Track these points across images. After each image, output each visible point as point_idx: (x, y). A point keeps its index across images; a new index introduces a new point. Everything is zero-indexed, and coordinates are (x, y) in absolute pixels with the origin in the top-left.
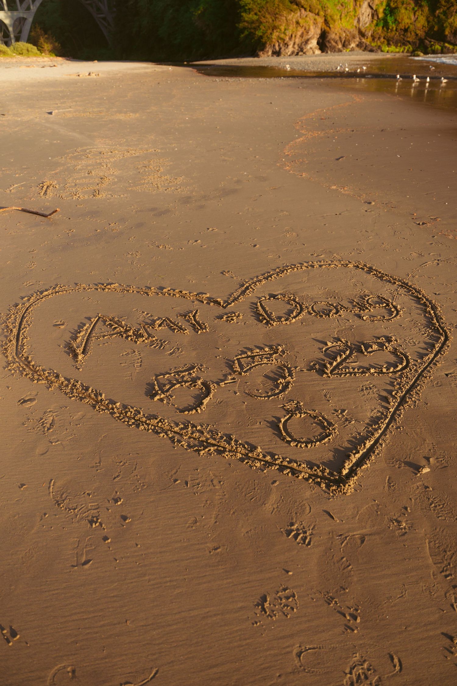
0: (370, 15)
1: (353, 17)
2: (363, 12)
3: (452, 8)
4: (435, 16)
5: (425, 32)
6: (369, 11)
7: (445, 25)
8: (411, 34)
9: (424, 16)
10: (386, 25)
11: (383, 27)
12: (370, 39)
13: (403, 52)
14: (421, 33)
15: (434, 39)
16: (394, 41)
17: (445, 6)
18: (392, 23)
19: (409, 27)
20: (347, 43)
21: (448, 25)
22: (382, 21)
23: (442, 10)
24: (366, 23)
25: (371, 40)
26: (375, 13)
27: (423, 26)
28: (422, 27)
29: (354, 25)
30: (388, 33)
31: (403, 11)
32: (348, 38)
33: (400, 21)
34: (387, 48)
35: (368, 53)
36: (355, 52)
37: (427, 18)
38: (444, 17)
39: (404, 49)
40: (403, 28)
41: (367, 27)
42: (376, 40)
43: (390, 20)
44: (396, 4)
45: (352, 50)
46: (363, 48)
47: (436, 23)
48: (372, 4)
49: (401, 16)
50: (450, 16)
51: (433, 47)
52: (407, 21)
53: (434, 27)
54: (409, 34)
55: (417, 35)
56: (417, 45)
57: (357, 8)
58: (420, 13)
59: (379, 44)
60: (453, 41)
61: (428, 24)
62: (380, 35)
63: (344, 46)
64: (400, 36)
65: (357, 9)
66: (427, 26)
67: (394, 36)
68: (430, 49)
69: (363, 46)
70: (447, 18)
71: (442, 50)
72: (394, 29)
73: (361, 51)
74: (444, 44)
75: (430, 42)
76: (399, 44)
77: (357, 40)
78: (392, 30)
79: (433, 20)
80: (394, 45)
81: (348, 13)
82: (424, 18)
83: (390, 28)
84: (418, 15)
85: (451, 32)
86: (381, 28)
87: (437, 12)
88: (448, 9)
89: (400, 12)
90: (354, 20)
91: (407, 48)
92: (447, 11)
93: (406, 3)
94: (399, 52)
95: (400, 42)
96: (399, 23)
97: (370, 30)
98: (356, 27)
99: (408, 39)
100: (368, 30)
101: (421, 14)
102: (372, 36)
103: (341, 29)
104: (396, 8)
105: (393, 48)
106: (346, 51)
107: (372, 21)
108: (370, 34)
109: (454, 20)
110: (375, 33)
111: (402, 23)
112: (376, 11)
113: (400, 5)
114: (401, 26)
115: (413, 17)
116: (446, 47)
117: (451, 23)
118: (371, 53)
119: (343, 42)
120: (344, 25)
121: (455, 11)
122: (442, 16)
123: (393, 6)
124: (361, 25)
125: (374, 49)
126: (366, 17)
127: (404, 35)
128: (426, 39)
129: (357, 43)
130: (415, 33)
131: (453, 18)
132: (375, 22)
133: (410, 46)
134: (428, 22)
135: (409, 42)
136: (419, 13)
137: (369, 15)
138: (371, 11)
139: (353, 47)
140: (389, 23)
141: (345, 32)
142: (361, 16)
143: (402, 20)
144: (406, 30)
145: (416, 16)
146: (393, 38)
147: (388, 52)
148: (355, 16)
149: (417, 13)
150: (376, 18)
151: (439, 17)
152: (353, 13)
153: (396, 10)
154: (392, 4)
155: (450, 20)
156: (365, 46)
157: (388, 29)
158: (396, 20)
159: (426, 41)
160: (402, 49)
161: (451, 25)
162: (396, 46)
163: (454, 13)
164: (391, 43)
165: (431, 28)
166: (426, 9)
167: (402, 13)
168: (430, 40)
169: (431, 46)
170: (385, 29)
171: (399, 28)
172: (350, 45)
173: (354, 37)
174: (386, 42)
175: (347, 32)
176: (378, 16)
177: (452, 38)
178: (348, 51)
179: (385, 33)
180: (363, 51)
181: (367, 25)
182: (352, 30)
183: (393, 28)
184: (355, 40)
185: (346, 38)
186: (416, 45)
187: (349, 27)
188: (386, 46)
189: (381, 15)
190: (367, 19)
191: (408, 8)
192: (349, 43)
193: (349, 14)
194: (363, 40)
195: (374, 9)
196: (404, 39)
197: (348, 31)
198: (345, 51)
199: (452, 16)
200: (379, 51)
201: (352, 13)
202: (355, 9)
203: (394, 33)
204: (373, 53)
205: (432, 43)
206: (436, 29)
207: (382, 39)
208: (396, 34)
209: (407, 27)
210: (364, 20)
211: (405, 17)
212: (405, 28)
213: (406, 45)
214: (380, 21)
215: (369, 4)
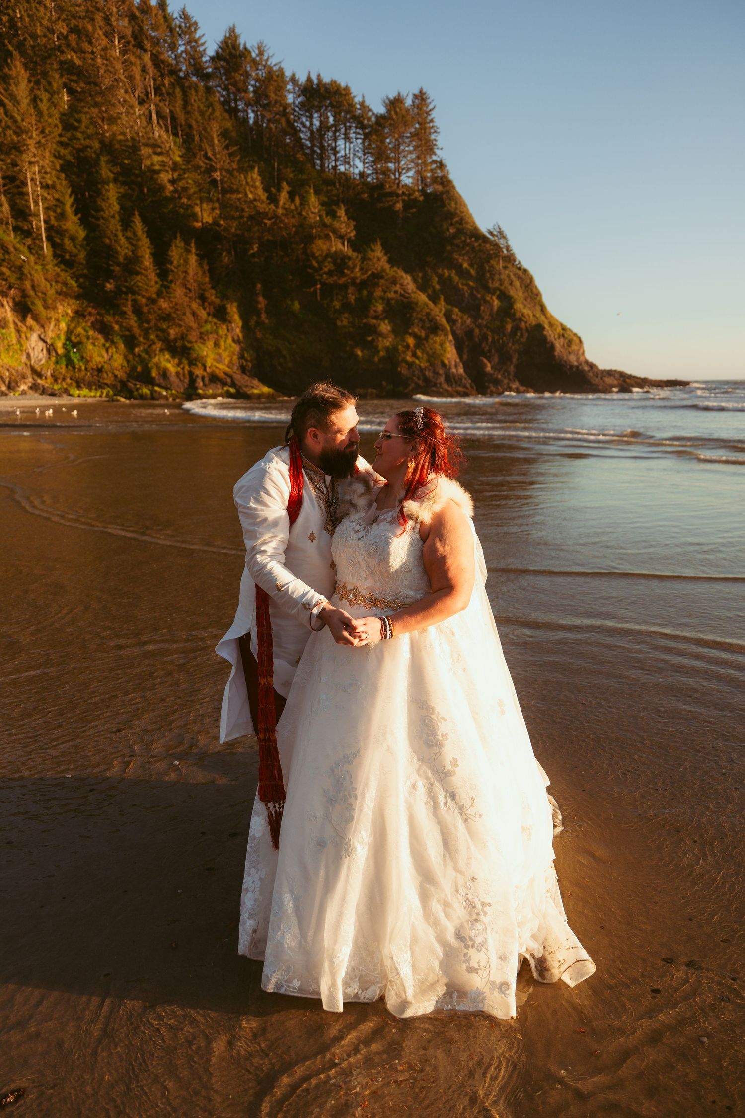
0: (45, 351)
1: (19, 352)
2: (33, 346)
3: (154, 347)
4: (134, 354)
5: (126, 372)
6: (41, 345)
7: (149, 365)
8: (107, 375)
9: (120, 354)
10: (70, 363)
11: (67, 366)
12: (50, 380)
13: (101, 396)
14: (120, 374)
15: (139, 381)
16: (86, 383)
17: (144, 344)
18: (78, 360)
19: (102, 367)
20: (13, 384)
21: (153, 365)
22: (64, 359)
23: (141, 348)
24: (40, 360)
25: (52, 380)
26: (51, 348)
27: (122, 367)
28: (120, 367)
29: (23, 361)
30: (75, 372)
31: (90, 347)
32: (13, 377)
33: (89, 358)
34: (78, 392)
35: (48, 397)
36: (28, 396)
37: (125, 357)
38: (146, 356)
39: (102, 393)
40: (95, 367)
41: (43, 365)
42: (59, 381)
43: (75, 358)
44: (78, 339)
45: (24, 393)
46: (40, 391)
47: (137, 362)
48: (45, 336)
49: (89, 354)
50: (153, 355)
51: (140, 391)
52: (98, 359)
53: (137, 368)
54: (105, 375)
55: (116, 376)
56: (119, 388)
57: (23, 341)
58: (114, 350)
59: (65, 386)
60: (164, 384)
61: (128, 364)
62: (64, 375)
63: (9, 387)
64: (93, 376)
65: (23, 343)
66: (126, 365)
67: (85, 376)
68: (136, 393)
69: (39, 389)
70: (150, 356)
71: (152, 394)
72: (83, 368)
73: (36, 395)
74: (153, 387)
75: (135, 385)
76: (94, 387)
77: (30, 380)
78: (80, 370)
79: (134, 359)
80: (87, 388)
81: (9, 346)
82: (122, 357)
83: (77, 366)
84: (112, 353)
85: (159, 373)
86: (64, 367)
87: (137, 350)
88: (150, 346)
89: (86, 347)
90: (22, 355)
91: (105, 391)
92: (149, 350)
93: (93, 338)
94: (95, 396)
95: (95, 384)
96: (88, 361)
97: (48, 368)
98: (26, 364)
99: (105, 381)
100: (45, 369)
101: (116, 352)
102: (52, 376)
103: (2, 366)
104: (80, 343)
105: (85, 391)
106: (14, 394)
107: (49, 358)
108: (49, 374)
109: (159, 359)
110: (57, 372)
111: (92, 361)
112: (52, 345)
113: (85, 340)
114: (92, 365)
115: (105, 355)
116: (156, 391)
117: (157, 363)
118: (51, 397)
119: (7, 382)
120: (6, 360)
121: (158, 349)
122: (143, 355)
123: (76, 341)
124: (33, 362)
125: (57, 392)
126: (38, 352)
127: (98, 376)
128: (128, 381)
129: (30, 384)
130: (113, 373)
131: (157, 358)
132: (53, 359)
133: (109, 389)
134: (128, 361)
135: (106, 384)
136: (112, 350)
137: (42, 350)
138: (44, 345)
139: (24, 390)
140: (73, 361)
141: (8, 370)
142: (30, 351)
143: (91, 357)
144: (100, 370)
145: (110, 354)
146: (84, 379)
147: (79, 396)
148: (21, 351)
149: (110, 350)
150: (54, 354)
151: (139, 356)
152: (19, 346)
153: (81, 346)
154: (73, 338)
155: (156, 360)
156: (42, 388)
157: (74, 368)
158: (82, 358)
159: (130, 384)
160: (98, 394)
161: (157, 365)
162: (90, 390)
163: (157, 352)
164: (82, 385)
165: (133, 368)
166: (122, 346)
167: (90, 350)
168: (134, 382)
169: (137, 390)
170: (69, 367)
171: (89, 368)
172: (19, 386)
173: (24, 377)
174: (74, 384)
175: (11, 370)
176: (56, 353)
177: (162, 381)
178: (17, 394)
179: (72, 373)
180: (41, 394)
181: (43, 362)
182: (20, 368)
183: (81, 367)
184: (27, 380)
185: (10, 378)
186: (117, 388)
187: (15, 364)
188: (76, 389)
189: (61, 351)
190: (41, 355)
191: (97, 344)
192: (17, 383)
193: (11, 347)
194: (39, 381)
195: (49, 341)
196: (99, 381)
197: (14, 369)
198: (12, 394)
199: (156, 355)
200: (65, 395)
201: (17, 347)
202: (19, 342)
203: (83, 373)
204: (54, 398)
205: (138, 386)
206: (139, 369)
207: (68, 380)
208: (86, 374)
209: (100, 366)
210: (36, 355)
211: (95, 355)
212: (97, 367)
213: (104, 389)
214: (61, 358)
215: (40, 337)
